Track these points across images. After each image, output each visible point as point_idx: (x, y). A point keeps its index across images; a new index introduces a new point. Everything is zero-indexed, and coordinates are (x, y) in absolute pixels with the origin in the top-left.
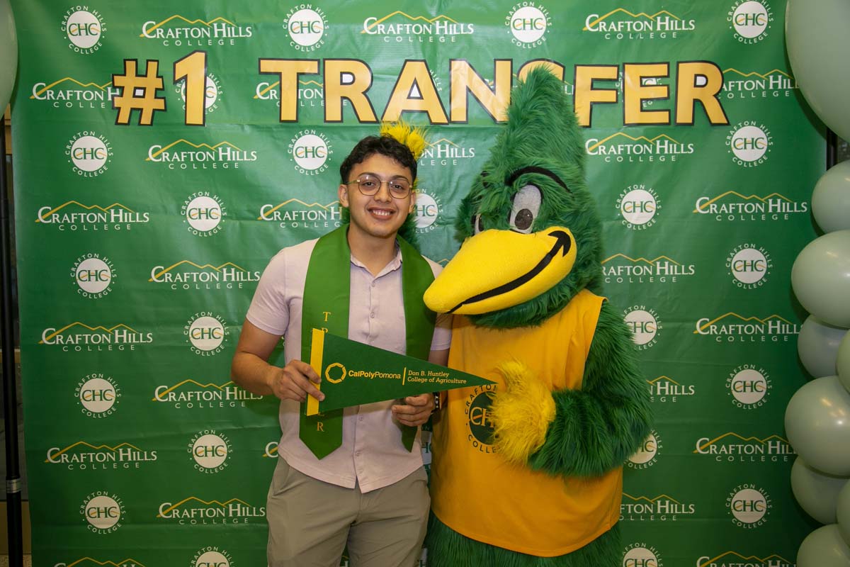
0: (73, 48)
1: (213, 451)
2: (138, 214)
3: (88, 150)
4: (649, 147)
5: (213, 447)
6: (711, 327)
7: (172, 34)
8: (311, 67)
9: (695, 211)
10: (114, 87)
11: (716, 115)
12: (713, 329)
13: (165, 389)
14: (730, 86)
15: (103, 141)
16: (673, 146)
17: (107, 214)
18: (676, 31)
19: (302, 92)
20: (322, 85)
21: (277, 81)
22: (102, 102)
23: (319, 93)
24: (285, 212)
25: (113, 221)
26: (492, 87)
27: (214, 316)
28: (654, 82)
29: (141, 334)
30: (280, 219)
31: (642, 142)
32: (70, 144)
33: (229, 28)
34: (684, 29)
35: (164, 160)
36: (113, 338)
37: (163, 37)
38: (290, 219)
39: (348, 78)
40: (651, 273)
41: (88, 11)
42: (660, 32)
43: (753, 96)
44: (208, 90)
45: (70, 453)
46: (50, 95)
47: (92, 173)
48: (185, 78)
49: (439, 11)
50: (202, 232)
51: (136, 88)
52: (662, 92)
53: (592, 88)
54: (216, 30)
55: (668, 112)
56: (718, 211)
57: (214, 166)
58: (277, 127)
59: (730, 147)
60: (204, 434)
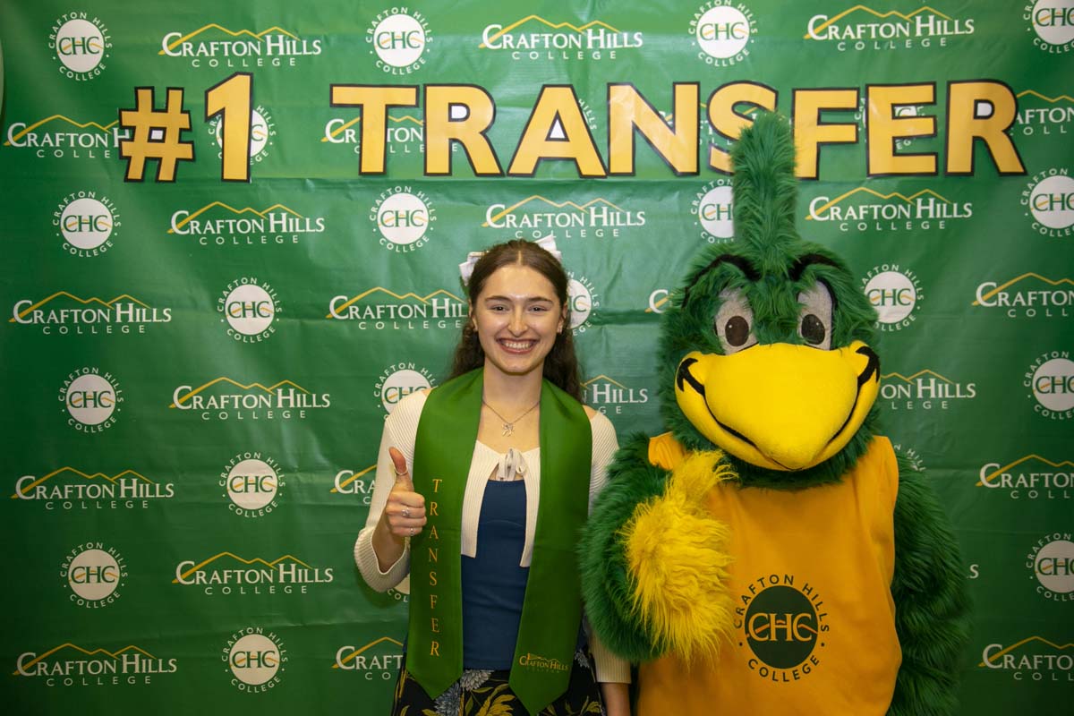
0: (66, 72)
1: (259, 659)
2: (155, 310)
3: (86, 218)
4: (906, 209)
5: (259, 653)
6: (1003, 476)
7: (205, 51)
8: (408, 96)
9: (975, 304)
10: (122, 128)
11: (1006, 159)
12: (1006, 480)
13: (191, 566)
14: (1028, 117)
15: (107, 205)
16: (942, 207)
17: (111, 311)
18: (946, 36)
19: (392, 133)
20: (421, 123)
21: (357, 117)
22: (107, 149)
23: (417, 134)
24: (366, 307)
25: (119, 320)
26: (670, 123)
27: (263, 459)
28: (912, 111)
29: (158, 485)
30: (358, 317)
31: (896, 201)
32: (59, 210)
33: (288, 43)
34: (957, 32)
35: (193, 232)
36: (118, 491)
37: (192, 54)
38: (373, 317)
39: (459, 112)
40: (908, 395)
41: (86, 20)
42: (920, 39)
43: (1062, 132)
44: (254, 130)
45: (50, 661)
46: (32, 140)
47: (91, 251)
48: (222, 112)
49: (592, 16)
50: (248, 337)
51: (152, 129)
52: (926, 127)
53: (820, 123)
54: (270, 45)
55: (933, 158)
56: (1011, 303)
57: (263, 240)
58: (353, 182)
59: (1027, 208)
60: (246, 634)
